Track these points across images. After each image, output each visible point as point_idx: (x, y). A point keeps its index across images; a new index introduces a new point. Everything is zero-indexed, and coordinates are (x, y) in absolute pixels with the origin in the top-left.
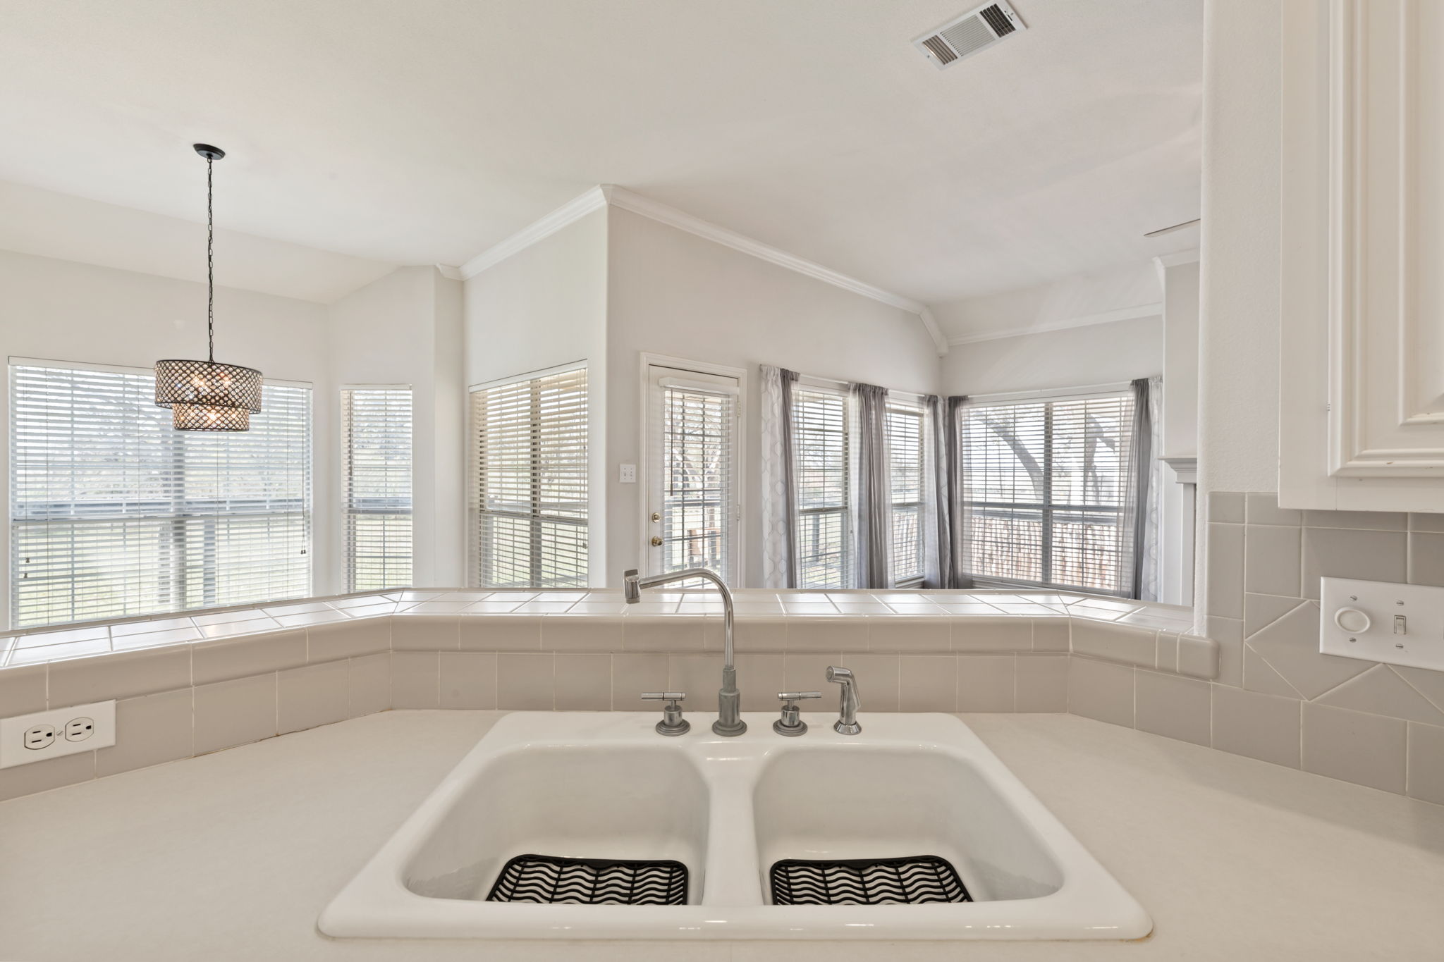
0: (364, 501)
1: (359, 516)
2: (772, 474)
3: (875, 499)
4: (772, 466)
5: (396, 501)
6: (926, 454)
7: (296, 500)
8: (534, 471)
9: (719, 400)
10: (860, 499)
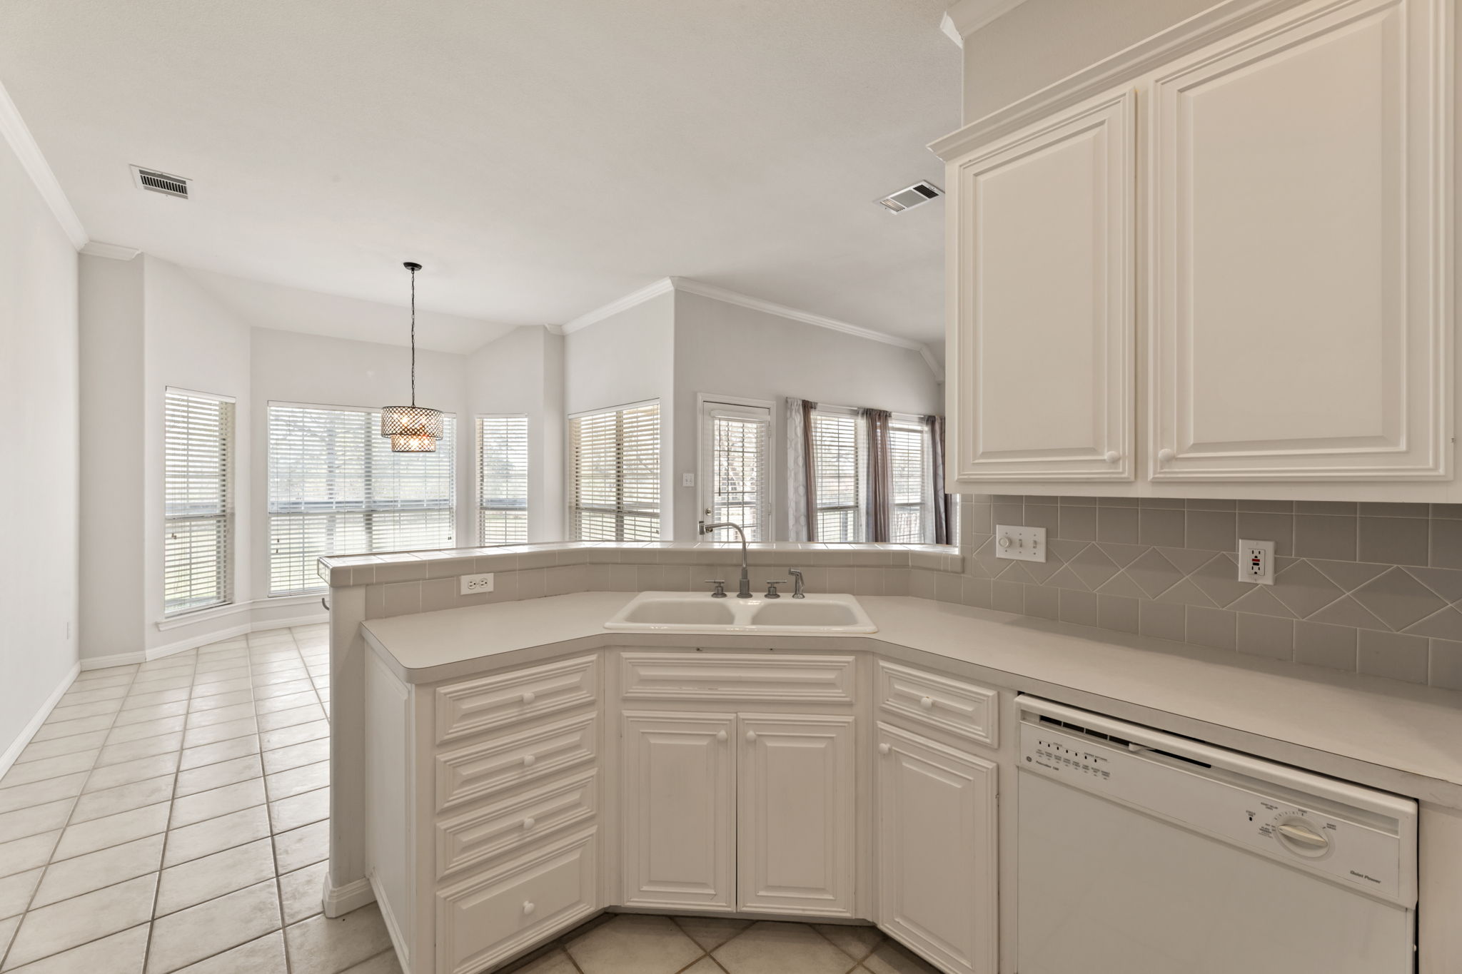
0: (492, 501)
1: (487, 512)
2: (796, 479)
3: (880, 499)
4: (796, 474)
5: (515, 501)
6: (925, 463)
7: (445, 500)
8: (619, 478)
9: (755, 426)
10: (868, 499)
